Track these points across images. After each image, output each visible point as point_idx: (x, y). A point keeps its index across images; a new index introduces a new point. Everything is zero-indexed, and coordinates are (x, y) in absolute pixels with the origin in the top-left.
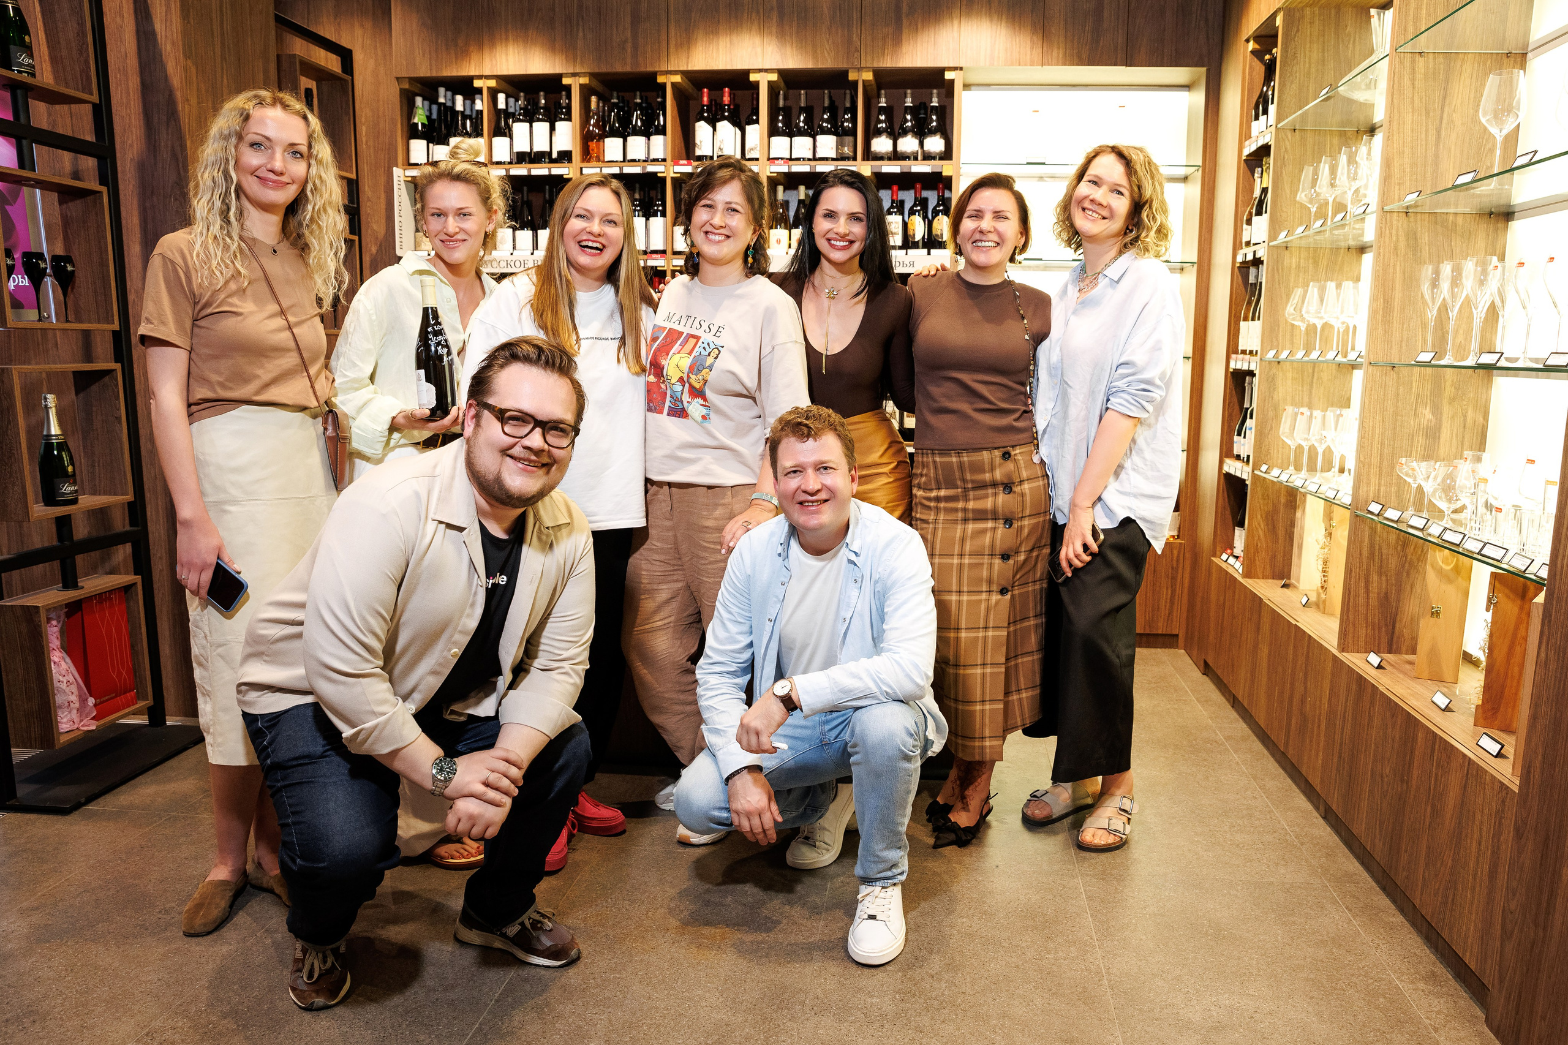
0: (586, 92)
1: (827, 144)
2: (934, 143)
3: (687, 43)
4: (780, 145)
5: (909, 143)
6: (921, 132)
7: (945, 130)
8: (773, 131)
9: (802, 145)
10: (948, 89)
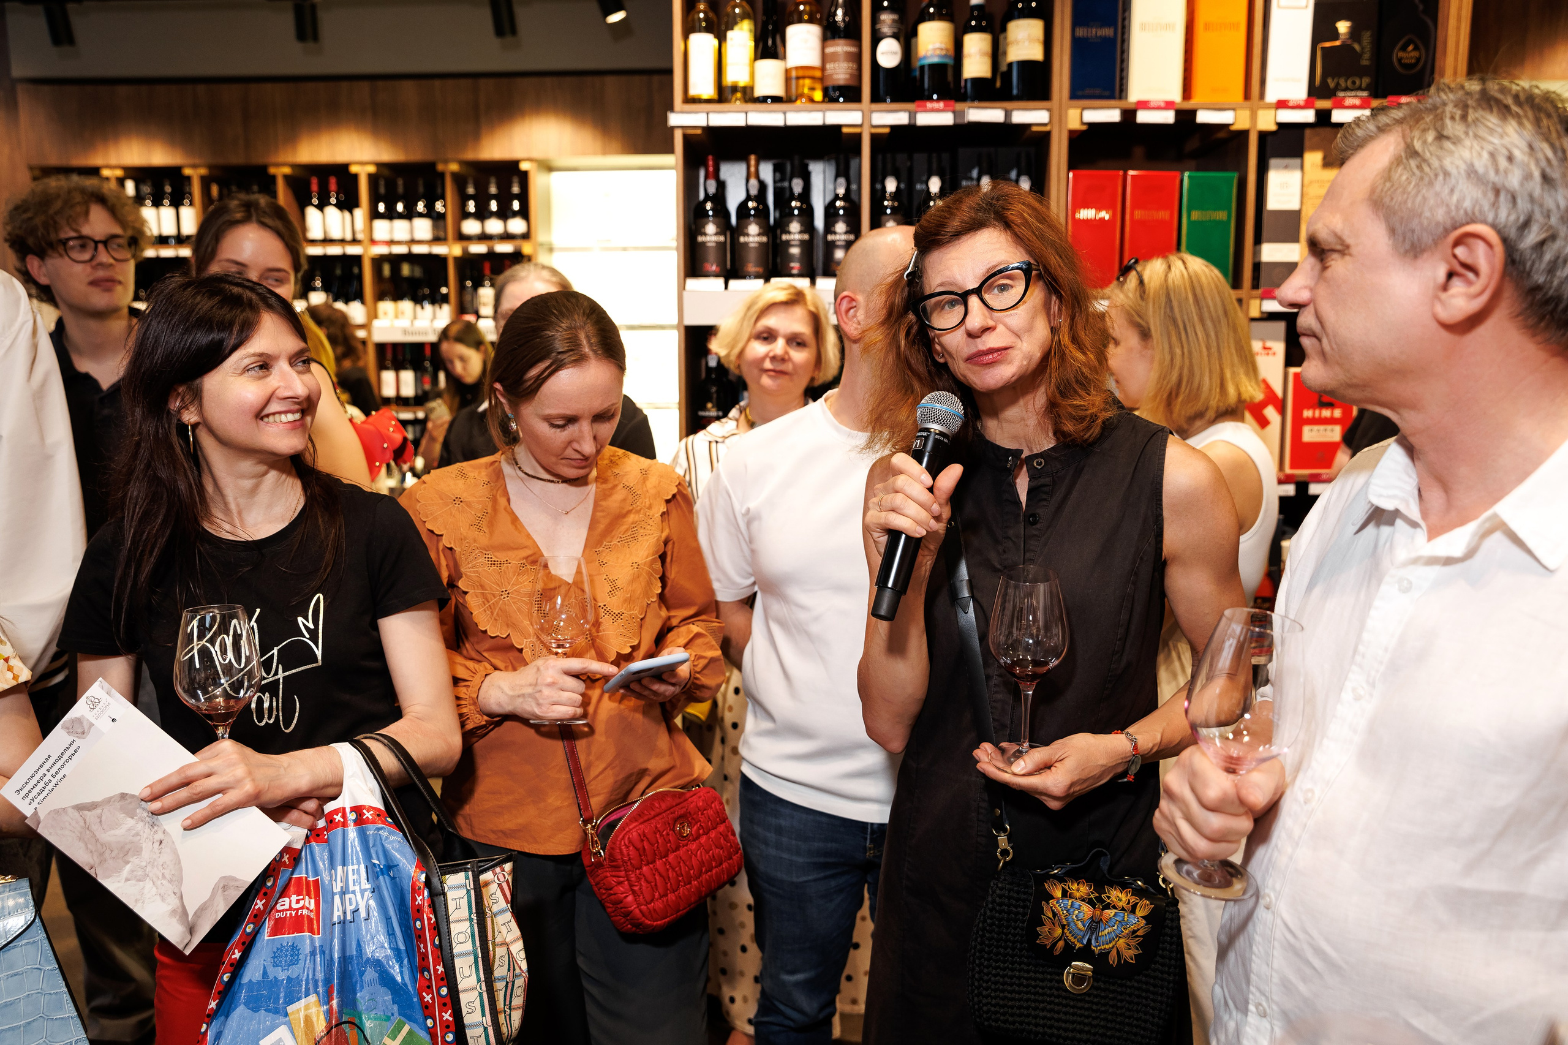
0: (206, 182)
1: (423, 228)
2: (517, 226)
3: (292, 139)
4: (382, 229)
5: (494, 226)
6: (504, 214)
7: (524, 213)
8: (375, 215)
9: (400, 229)
10: (524, 177)
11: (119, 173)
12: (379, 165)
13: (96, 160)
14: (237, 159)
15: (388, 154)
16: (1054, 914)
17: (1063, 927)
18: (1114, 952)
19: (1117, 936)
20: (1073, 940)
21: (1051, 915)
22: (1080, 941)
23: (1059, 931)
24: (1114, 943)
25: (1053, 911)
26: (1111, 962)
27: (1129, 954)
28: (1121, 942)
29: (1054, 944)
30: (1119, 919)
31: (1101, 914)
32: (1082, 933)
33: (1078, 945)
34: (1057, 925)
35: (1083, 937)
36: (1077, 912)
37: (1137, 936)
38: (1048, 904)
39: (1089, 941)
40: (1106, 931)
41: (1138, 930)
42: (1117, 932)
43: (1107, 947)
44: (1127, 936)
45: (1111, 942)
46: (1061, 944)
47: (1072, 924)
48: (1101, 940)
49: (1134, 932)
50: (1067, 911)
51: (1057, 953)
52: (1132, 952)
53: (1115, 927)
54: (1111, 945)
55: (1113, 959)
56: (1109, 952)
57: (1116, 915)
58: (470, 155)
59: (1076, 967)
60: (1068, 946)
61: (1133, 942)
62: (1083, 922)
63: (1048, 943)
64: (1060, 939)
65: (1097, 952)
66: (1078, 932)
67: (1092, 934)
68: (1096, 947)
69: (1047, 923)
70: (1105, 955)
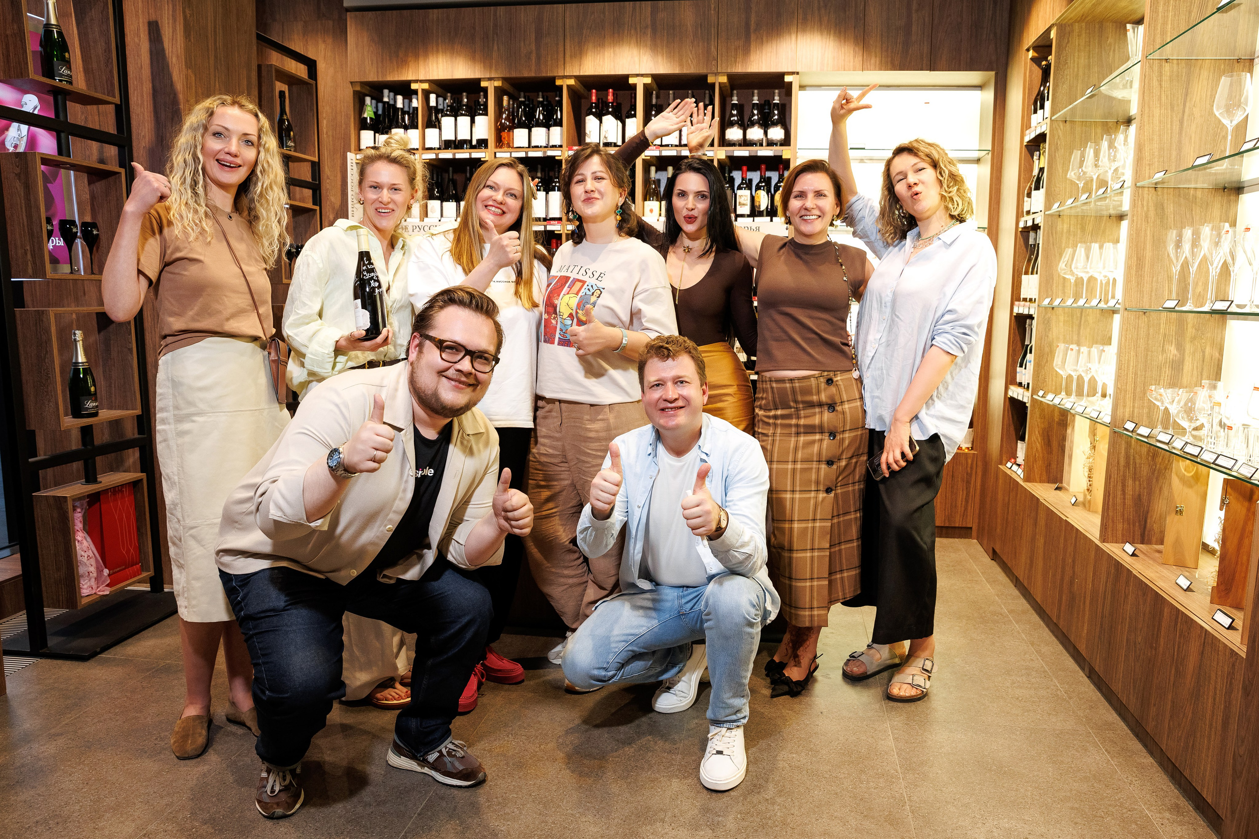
11: (426, 86)
12: (655, 77)
13: (407, 75)
14: (528, 73)
15: (664, 67)
58: (739, 69)
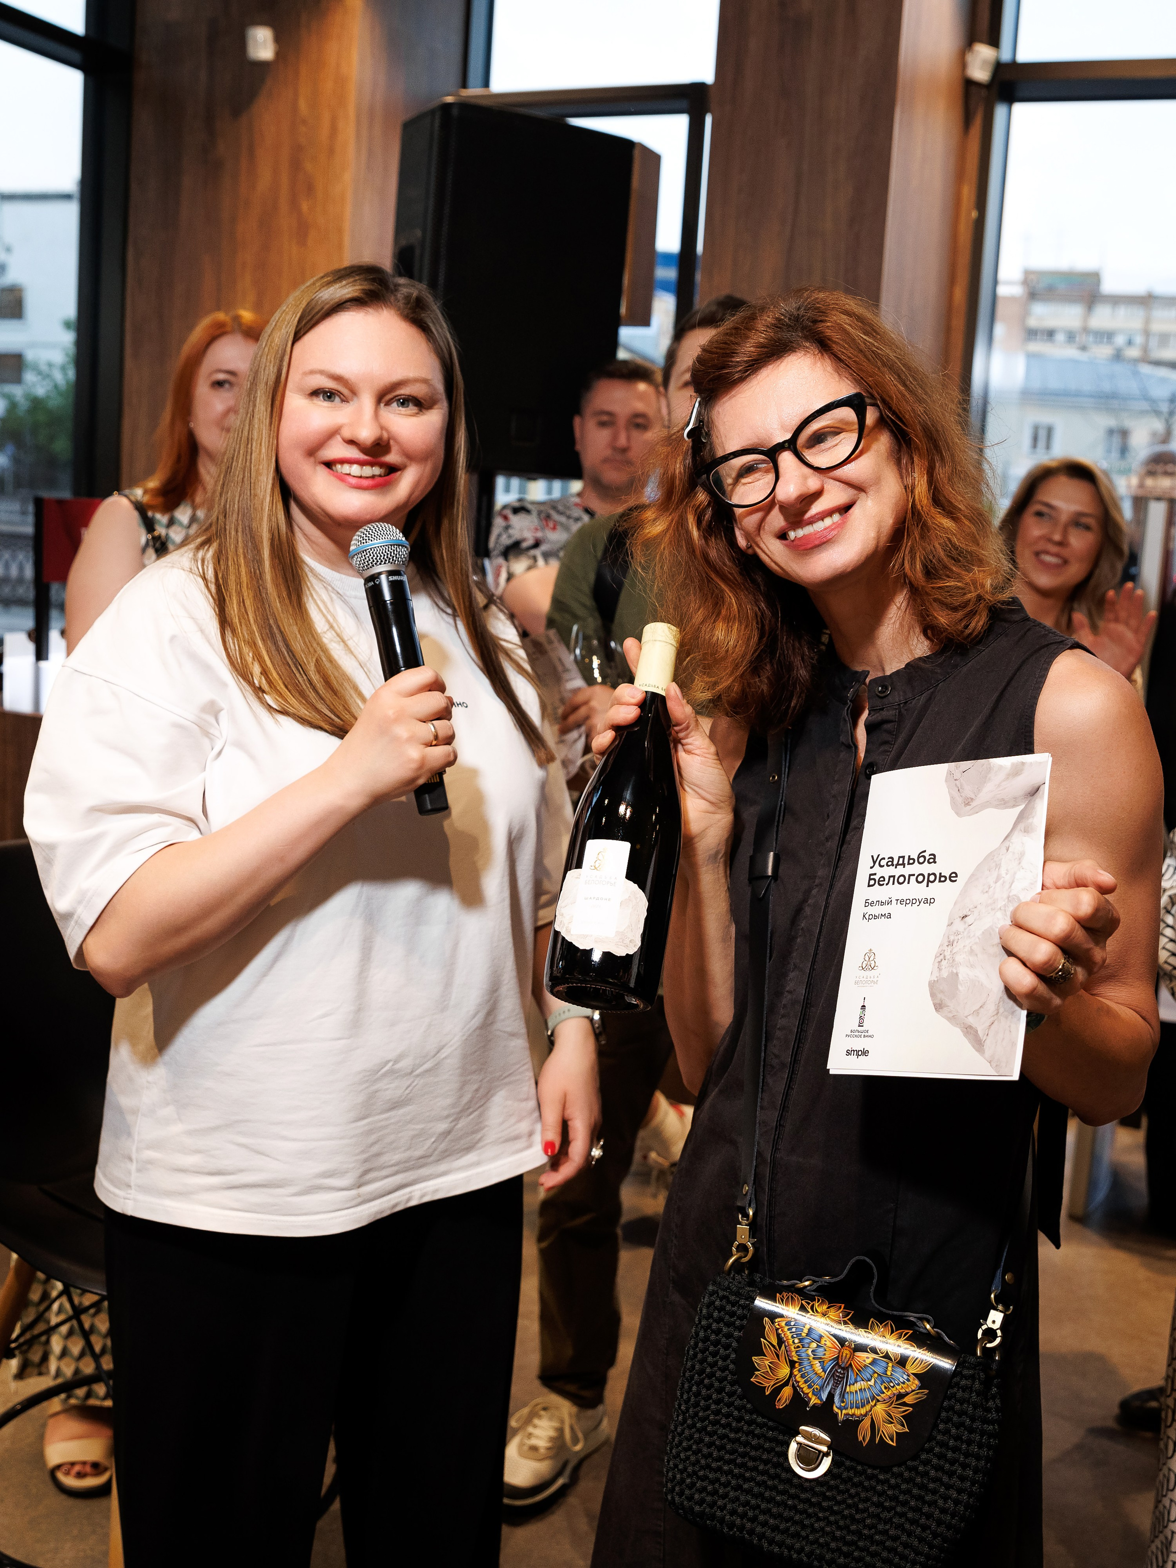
16: (781, 1341)
17: (792, 1364)
18: (866, 1423)
19: (873, 1398)
20: (806, 1390)
21: (775, 1343)
22: (817, 1394)
23: (784, 1371)
24: (868, 1408)
25: (778, 1335)
26: (860, 1438)
27: (890, 1430)
28: (880, 1409)
29: (777, 1390)
30: (879, 1370)
31: (852, 1357)
32: (820, 1382)
33: (814, 1401)
34: (782, 1358)
35: (822, 1388)
36: (814, 1345)
37: (905, 1404)
38: (773, 1323)
39: (831, 1396)
40: (857, 1386)
41: (907, 1394)
42: (875, 1391)
43: (858, 1412)
44: (889, 1402)
45: (863, 1406)
46: (787, 1391)
47: (806, 1363)
48: (849, 1398)
49: (900, 1396)
50: (801, 1340)
51: (780, 1406)
52: (894, 1428)
53: (872, 1383)
54: (863, 1411)
55: (864, 1433)
56: (859, 1422)
57: (874, 1362)
59: (807, 1436)
60: (798, 1399)
61: (898, 1413)
62: (822, 1363)
63: (769, 1386)
64: (786, 1384)
65: (841, 1417)
66: (815, 1378)
67: (836, 1385)
68: (840, 1408)
69: (768, 1351)
70: (853, 1424)
